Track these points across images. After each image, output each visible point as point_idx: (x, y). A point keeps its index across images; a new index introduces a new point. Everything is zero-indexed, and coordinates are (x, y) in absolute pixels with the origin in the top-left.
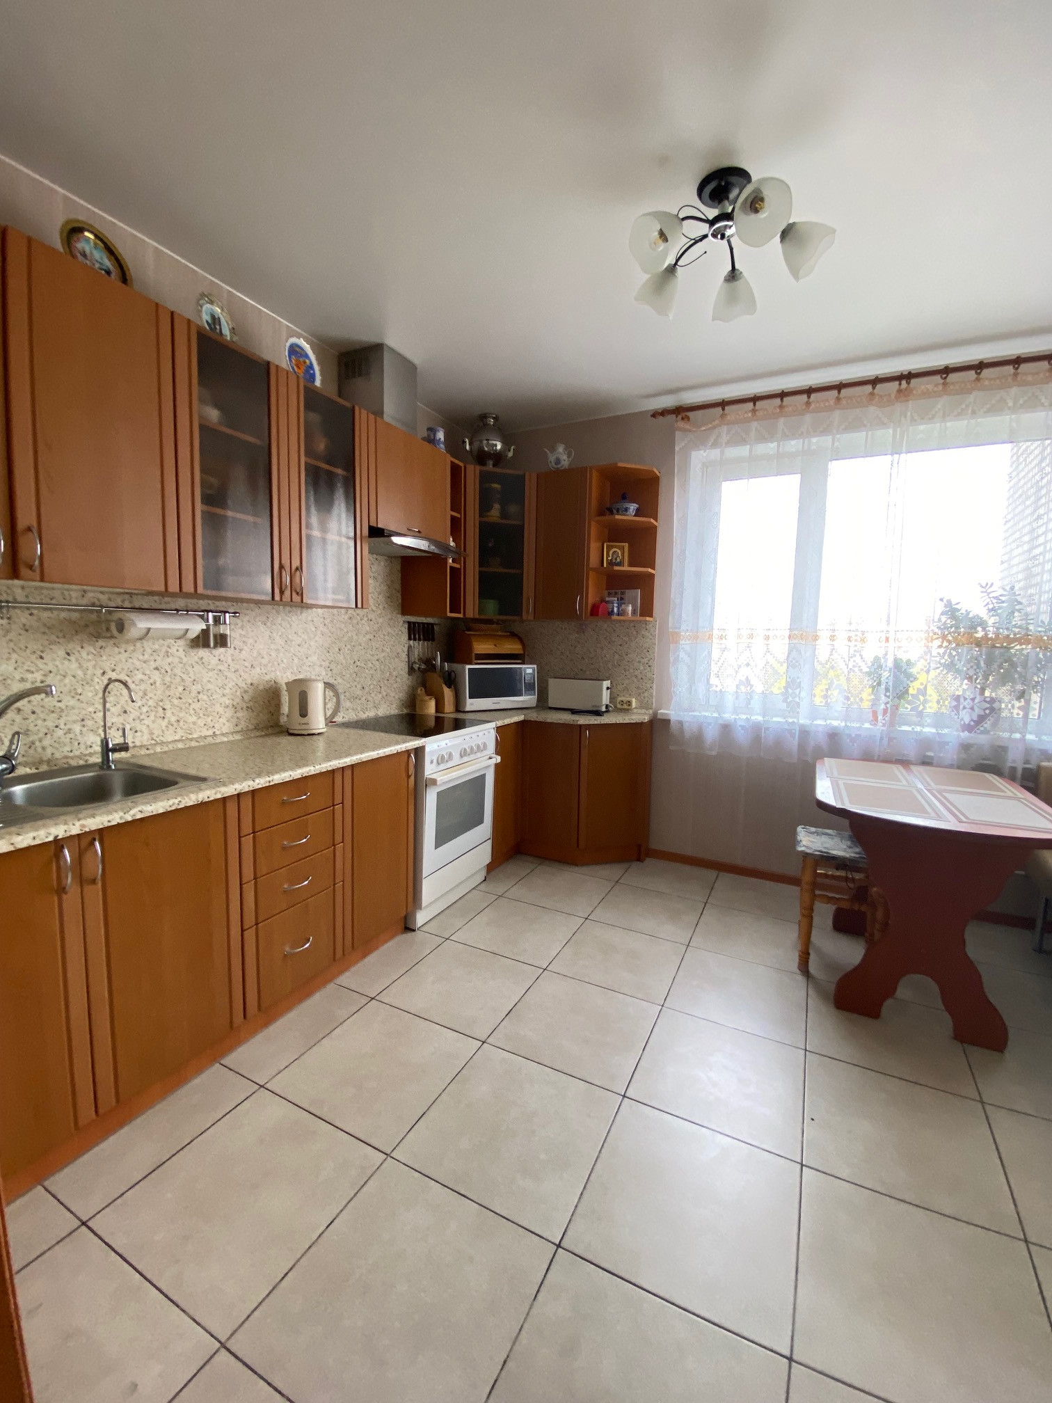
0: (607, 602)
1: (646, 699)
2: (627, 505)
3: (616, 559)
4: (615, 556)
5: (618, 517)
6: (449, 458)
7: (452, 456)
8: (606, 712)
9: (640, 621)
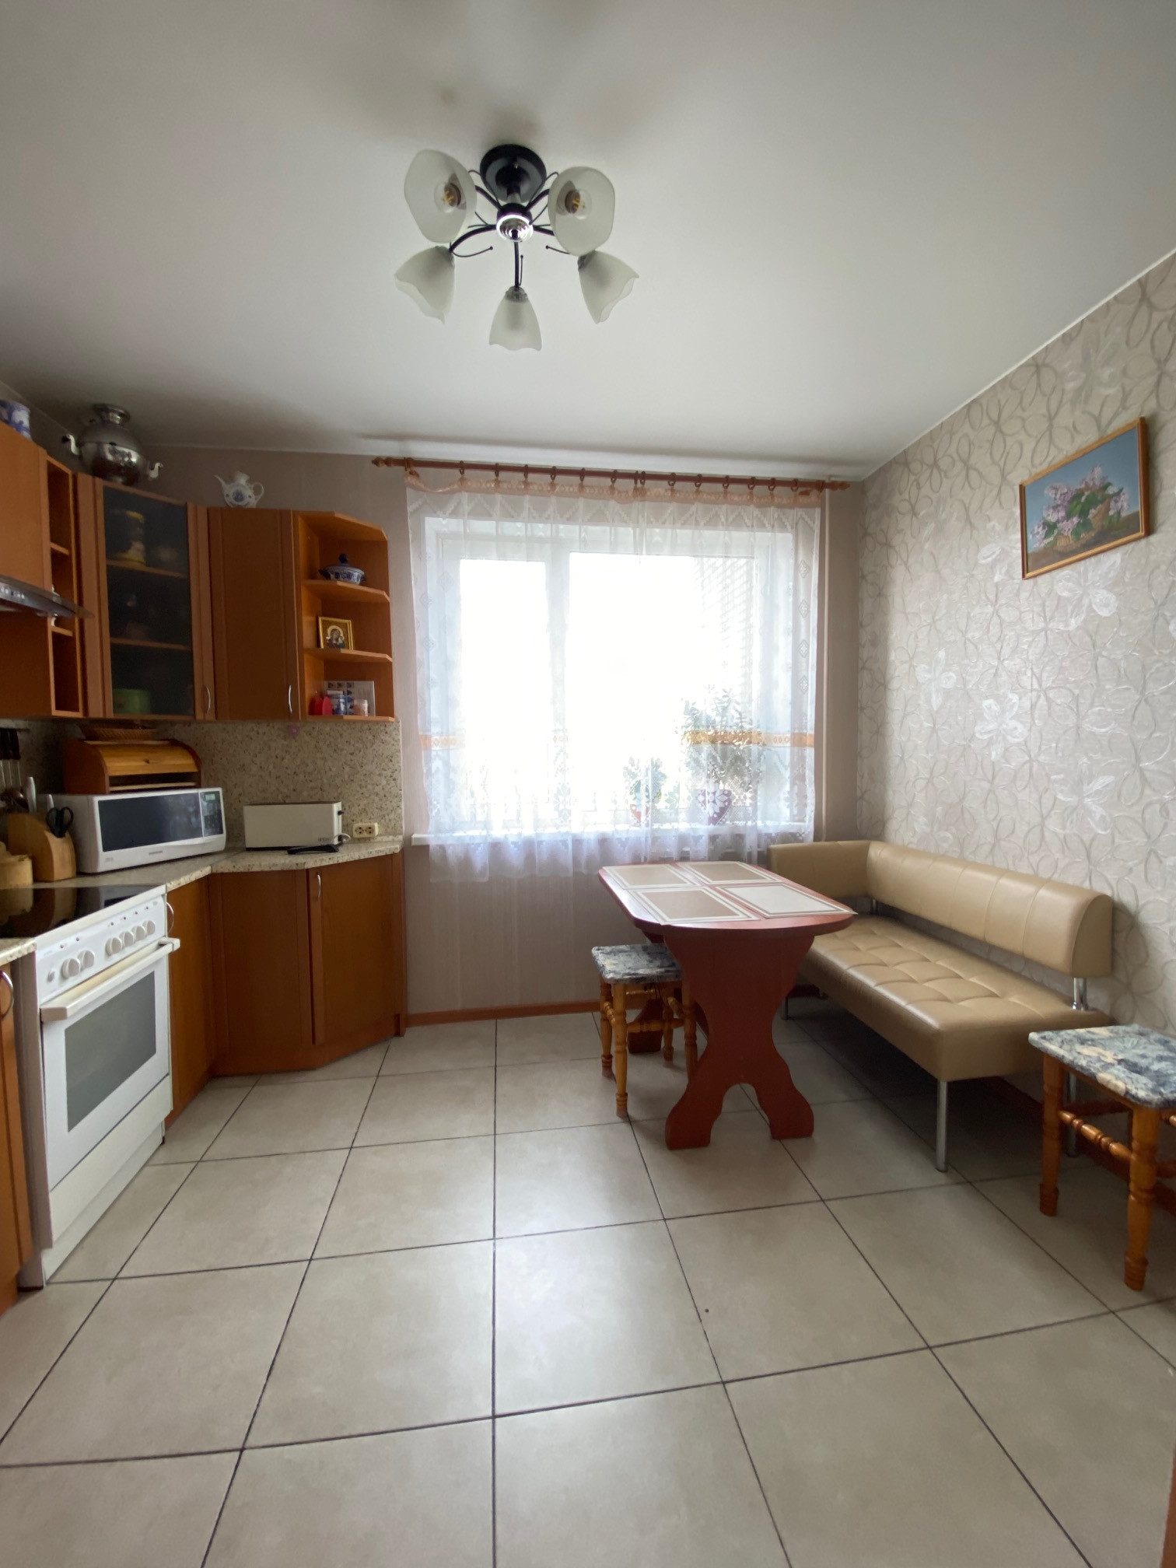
0: (330, 697)
1: (393, 823)
2: (350, 570)
3: (337, 640)
4: (335, 636)
5: (340, 583)
6: (44, 457)
7: (49, 453)
8: (340, 845)
9: (378, 722)
